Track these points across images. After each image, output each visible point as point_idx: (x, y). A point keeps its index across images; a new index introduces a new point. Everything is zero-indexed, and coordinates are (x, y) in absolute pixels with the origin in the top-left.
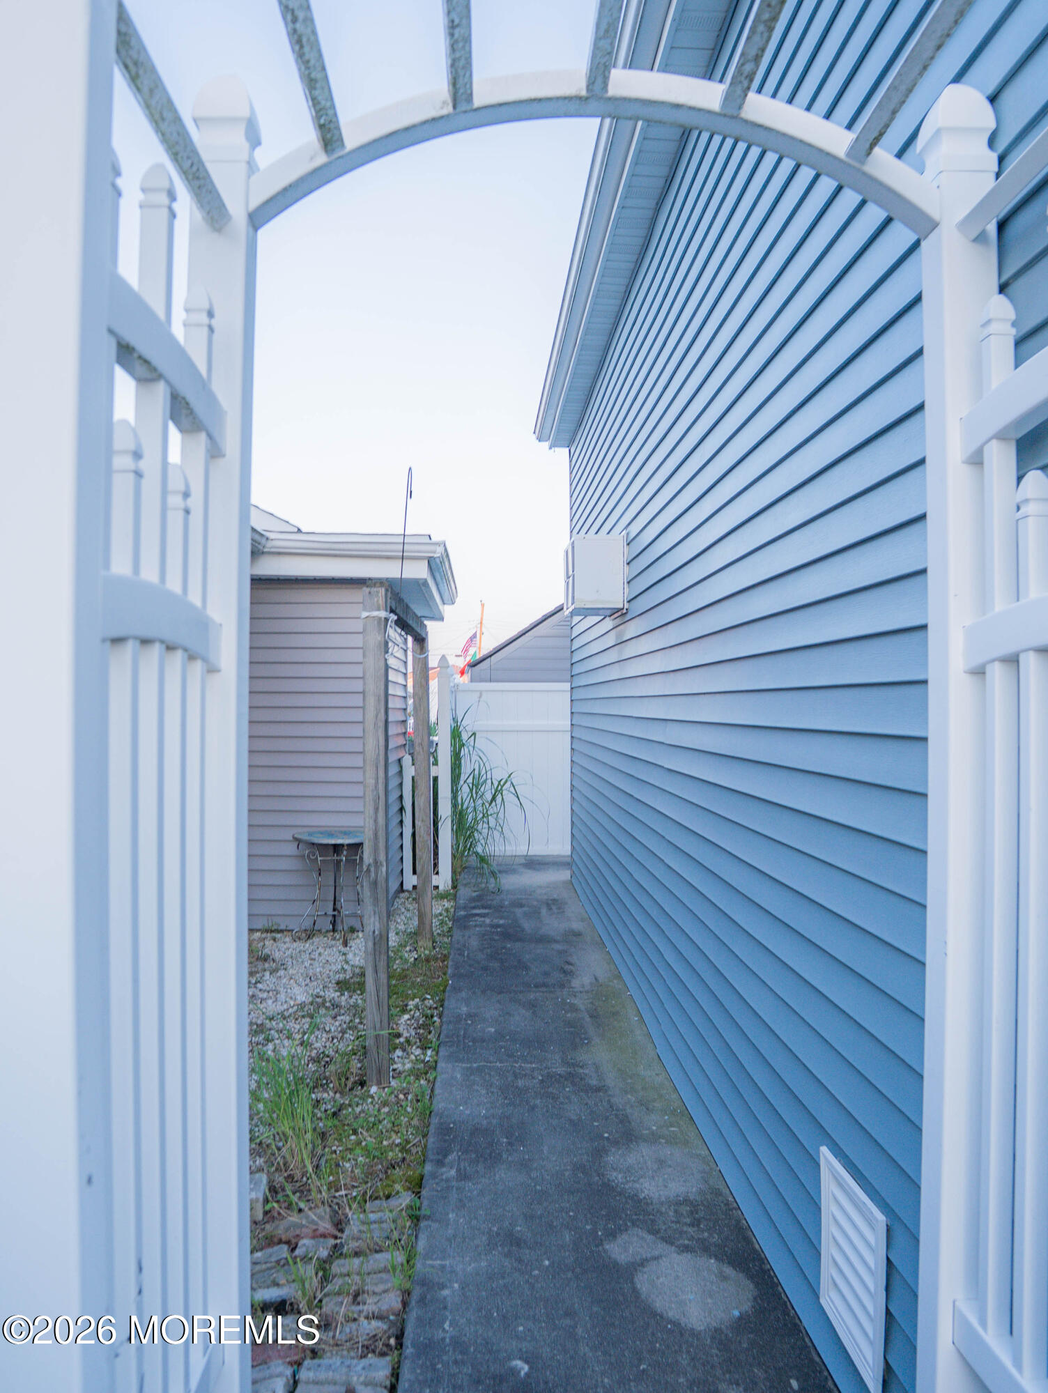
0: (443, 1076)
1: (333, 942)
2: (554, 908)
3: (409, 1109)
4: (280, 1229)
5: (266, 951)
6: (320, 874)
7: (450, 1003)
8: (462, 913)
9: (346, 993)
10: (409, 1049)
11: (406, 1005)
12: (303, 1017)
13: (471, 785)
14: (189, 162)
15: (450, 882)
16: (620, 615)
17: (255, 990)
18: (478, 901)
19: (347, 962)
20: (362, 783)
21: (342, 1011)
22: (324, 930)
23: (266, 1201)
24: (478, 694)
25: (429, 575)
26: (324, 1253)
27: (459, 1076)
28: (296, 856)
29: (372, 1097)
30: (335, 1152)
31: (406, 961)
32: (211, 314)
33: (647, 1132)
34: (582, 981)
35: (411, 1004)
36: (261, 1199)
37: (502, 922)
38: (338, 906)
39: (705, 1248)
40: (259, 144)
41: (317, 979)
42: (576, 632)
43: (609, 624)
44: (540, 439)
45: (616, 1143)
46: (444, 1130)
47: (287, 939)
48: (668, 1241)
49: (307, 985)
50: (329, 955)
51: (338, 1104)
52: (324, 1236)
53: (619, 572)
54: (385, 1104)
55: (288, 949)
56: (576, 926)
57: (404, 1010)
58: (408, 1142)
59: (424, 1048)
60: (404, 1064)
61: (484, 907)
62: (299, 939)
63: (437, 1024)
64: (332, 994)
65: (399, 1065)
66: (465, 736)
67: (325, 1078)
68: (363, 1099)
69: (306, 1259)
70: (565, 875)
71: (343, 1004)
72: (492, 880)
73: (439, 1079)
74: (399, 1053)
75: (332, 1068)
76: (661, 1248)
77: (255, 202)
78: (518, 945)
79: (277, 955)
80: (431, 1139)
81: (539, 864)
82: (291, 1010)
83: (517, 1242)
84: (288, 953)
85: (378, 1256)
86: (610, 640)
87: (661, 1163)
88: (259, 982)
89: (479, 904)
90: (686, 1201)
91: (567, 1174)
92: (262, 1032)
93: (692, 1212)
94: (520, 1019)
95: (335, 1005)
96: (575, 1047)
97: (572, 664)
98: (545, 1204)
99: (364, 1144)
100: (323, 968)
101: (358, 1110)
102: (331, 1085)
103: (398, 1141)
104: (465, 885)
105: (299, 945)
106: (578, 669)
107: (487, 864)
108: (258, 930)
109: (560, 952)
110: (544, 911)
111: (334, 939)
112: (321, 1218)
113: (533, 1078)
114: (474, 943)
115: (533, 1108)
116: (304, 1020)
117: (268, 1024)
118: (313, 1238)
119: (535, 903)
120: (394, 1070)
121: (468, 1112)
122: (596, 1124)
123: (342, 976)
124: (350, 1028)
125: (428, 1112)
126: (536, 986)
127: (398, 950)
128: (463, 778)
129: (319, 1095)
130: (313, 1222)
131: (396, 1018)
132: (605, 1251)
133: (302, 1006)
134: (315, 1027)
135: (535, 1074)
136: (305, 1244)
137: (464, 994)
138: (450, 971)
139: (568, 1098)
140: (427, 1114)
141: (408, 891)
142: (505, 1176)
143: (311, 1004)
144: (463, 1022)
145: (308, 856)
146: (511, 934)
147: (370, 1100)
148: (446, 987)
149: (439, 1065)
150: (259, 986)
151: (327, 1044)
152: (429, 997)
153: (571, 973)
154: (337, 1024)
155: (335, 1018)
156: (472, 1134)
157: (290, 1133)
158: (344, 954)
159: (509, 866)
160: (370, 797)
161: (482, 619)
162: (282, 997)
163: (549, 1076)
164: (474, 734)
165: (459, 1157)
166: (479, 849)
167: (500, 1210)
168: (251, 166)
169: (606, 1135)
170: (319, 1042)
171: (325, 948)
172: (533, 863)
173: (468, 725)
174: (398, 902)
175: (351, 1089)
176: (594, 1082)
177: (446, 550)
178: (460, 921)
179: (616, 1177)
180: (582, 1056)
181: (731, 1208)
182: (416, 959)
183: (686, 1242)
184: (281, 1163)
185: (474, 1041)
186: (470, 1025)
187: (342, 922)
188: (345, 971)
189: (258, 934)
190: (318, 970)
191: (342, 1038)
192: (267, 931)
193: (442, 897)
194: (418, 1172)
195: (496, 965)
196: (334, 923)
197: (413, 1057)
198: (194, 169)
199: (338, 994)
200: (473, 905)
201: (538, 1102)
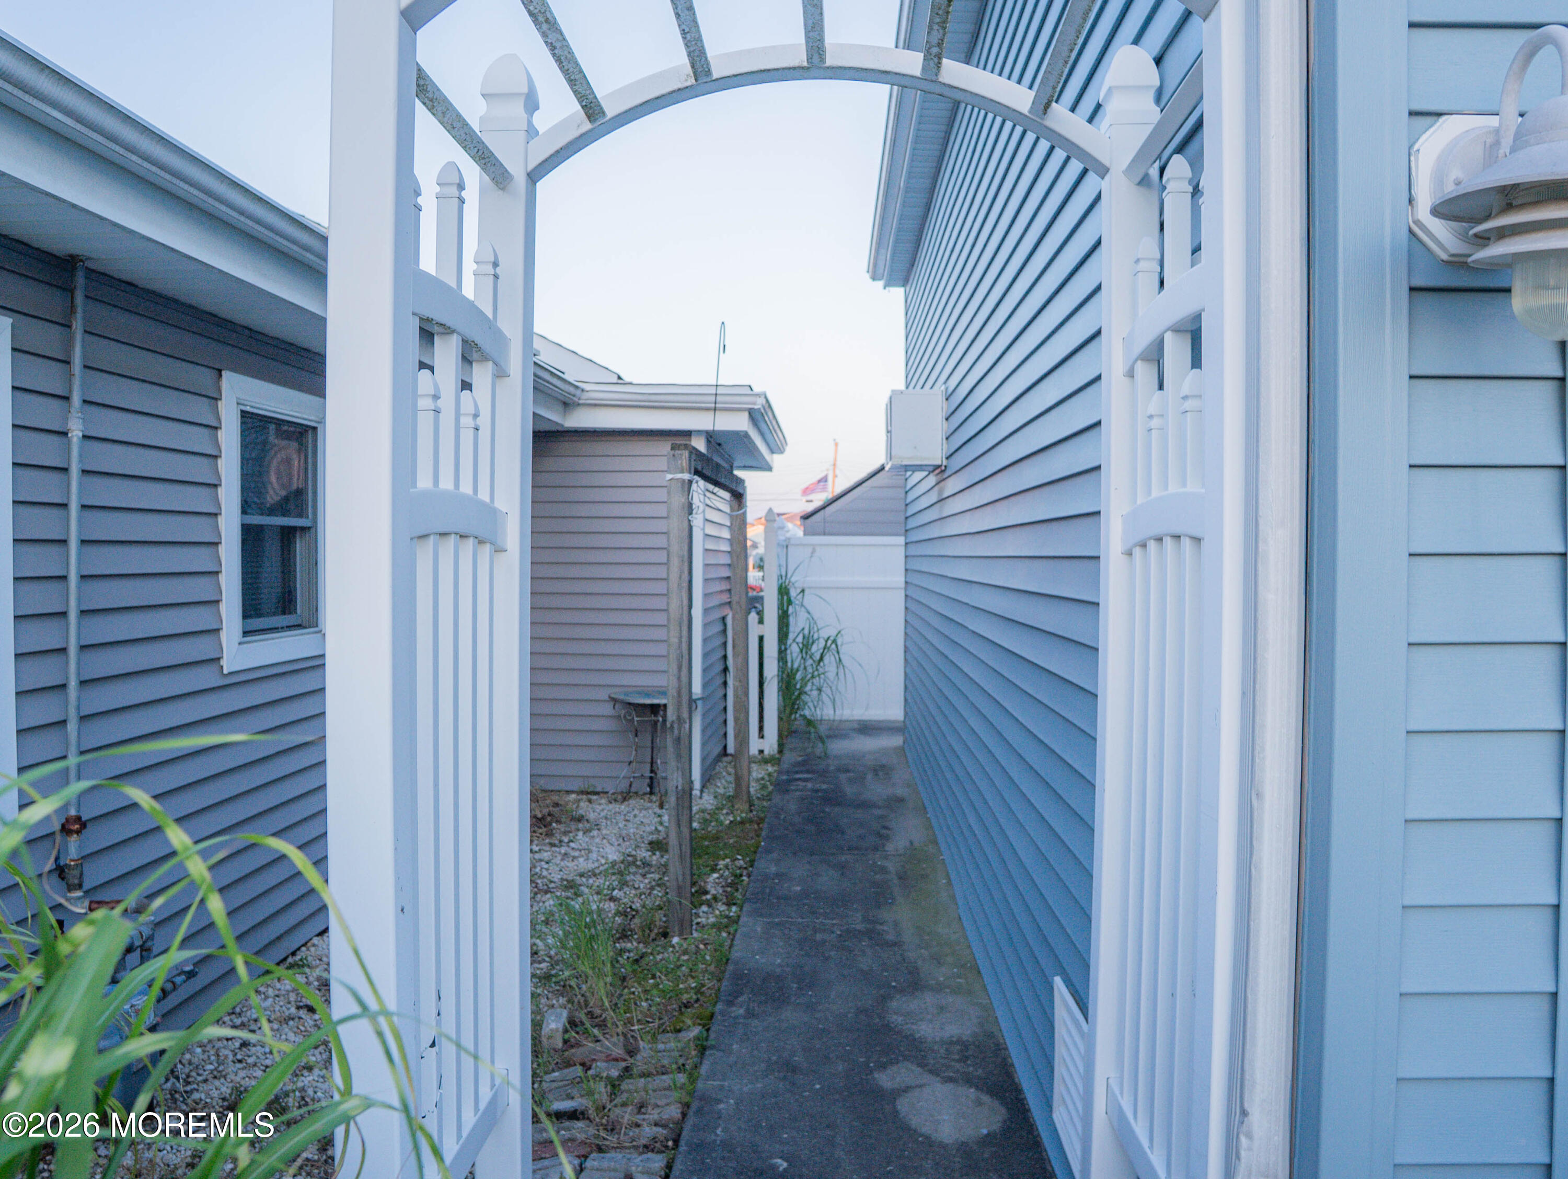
0: (744, 929)
1: (649, 805)
2: (881, 773)
3: (708, 958)
4: (577, 1054)
5: (581, 812)
6: (636, 735)
7: (761, 864)
8: (785, 777)
9: (658, 853)
10: (714, 905)
11: (716, 865)
12: (614, 874)
13: (801, 645)
14: (476, 150)
15: (776, 746)
16: (939, 470)
17: (566, 848)
18: (803, 765)
19: (661, 823)
20: (665, 641)
21: (653, 870)
22: (640, 793)
23: (566, 1031)
24: (810, 550)
25: (751, 426)
26: (615, 1073)
27: (759, 929)
28: (615, 717)
29: (673, 947)
30: (633, 993)
31: (721, 823)
32: (495, 265)
33: (933, 982)
34: (897, 844)
35: (721, 864)
36: (561, 1030)
37: (824, 786)
38: (655, 768)
39: (969, 1081)
40: (538, 108)
41: (630, 839)
42: (910, 484)
43: (932, 479)
44: (874, 278)
45: (902, 991)
46: (738, 977)
47: (603, 801)
48: (934, 1072)
49: (619, 845)
50: (644, 817)
51: (640, 953)
52: (616, 1060)
53: (939, 428)
54: (685, 952)
55: (603, 810)
56: (900, 791)
57: (714, 869)
58: (703, 985)
59: (729, 904)
60: (708, 918)
61: (808, 772)
62: (615, 800)
63: (745, 883)
64: (643, 853)
65: (703, 920)
66: (793, 593)
67: (631, 930)
68: (664, 947)
69: (597, 1077)
70: (897, 741)
71: (654, 863)
72: (820, 745)
73: (739, 932)
74: (704, 908)
75: (637, 921)
76: (926, 1078)
77: (531, 166)
78: (837, 809)
79: (592, 816)
80: (725, 983)
81: (873, 729)
82: (601, 868)
83: (794, 1069)
84: (602, 814)
85: (664, 1077)
86: (933, 497)
87: (942, 1009)
88: (572, 841)
89: (803, 768)
90: (959, 1041)
91: (850, 1015)
92: (571, 887)
93: (962, 1051)
94: (828, 880)
95: (646, 864)
96: (878, 906)
97: (907, 518)
98: (825, 1040)
99: (661, 986)
100: (637, 828)
101: (659, 957)
102: (636, 937)
103: (694, 985)
104: (791, 750)
105: (615, 807)
106: (912, 523)
107: (815, 727)
108: (573, 792)
109: (881, 817)
110: (870, 776)
111: (651, 801)
112: (615, 1045)
113: (833, 932)
114: (793, 807)
115: (827, 959)
116: (614, 878)
117: (579, 880)
118: (606, 1061)
119: (861, 769)
120: (698, 924)
121: (763, 961)
122: (886, 974)
123: (654, 837)
124: (659, 885)
125: (724, 960)
126: (849, 849)
127: (715, 813)
128: (791, 636)
129: (623, 945)
130: (608, 1048)
131: (705, 877)
132: (874, 1079)
133: (614, 863)
134: (623, 884)
135: (835, 928)
136: (600, 1066)
137: (775, 855)
138: (764, 833)
139: (864, 952)
140: (724, 961)
141: (731, 755)
142: (790, 1015)
143: (622, 862)
144: (770, 881)
145: (625, 717)
146: (833, 798)
147: (671, 949)
148: (758, 847)
149: (742, 919)
150: (572, 845)
151: (635, 900)
152: (739, 857)
153: (887, 838)
154: (646, 881)
155: (644, 876)
156: (764, 980)
157: (590, 972)
158: (660, 816)
159: (839, 731)
160: (673, 656)
161: (835, 460)
162: (594, 856)
163: (848, 931)
164: (803, 591)
165: (750, 999)
166: (807, 712)
167: (782, 1044)
168: (531, 132)
169: (894, 984)
170: (626, 896)
171: (640, 810)
172: (866, 728)
173: (797, 580)
174: (720, 767)
175: (654, 940)
176: (890, 937)
177: (767, 401)
178: (782, 787)
179: (896, 1019)
180: (886, 914)
181: (1000, 1049)
182: (731, 822)
183: (951, 1074)
184: (582, 1001)
185: (778, 898)
186: (776, 884)
187: (659, 783)
188: (659, 831)
189: (573, 796)
190: (632, 831)
191: (650, 894)
192: (582, 793)
193: (766, 761)
194: (710, 1009)
195: (812, 828)
196: (651, 786)
197: (717, 912)
198: (480, 153)
199: (650, 853)
200: (796, 769)
201: (833, 953)
